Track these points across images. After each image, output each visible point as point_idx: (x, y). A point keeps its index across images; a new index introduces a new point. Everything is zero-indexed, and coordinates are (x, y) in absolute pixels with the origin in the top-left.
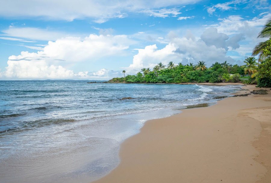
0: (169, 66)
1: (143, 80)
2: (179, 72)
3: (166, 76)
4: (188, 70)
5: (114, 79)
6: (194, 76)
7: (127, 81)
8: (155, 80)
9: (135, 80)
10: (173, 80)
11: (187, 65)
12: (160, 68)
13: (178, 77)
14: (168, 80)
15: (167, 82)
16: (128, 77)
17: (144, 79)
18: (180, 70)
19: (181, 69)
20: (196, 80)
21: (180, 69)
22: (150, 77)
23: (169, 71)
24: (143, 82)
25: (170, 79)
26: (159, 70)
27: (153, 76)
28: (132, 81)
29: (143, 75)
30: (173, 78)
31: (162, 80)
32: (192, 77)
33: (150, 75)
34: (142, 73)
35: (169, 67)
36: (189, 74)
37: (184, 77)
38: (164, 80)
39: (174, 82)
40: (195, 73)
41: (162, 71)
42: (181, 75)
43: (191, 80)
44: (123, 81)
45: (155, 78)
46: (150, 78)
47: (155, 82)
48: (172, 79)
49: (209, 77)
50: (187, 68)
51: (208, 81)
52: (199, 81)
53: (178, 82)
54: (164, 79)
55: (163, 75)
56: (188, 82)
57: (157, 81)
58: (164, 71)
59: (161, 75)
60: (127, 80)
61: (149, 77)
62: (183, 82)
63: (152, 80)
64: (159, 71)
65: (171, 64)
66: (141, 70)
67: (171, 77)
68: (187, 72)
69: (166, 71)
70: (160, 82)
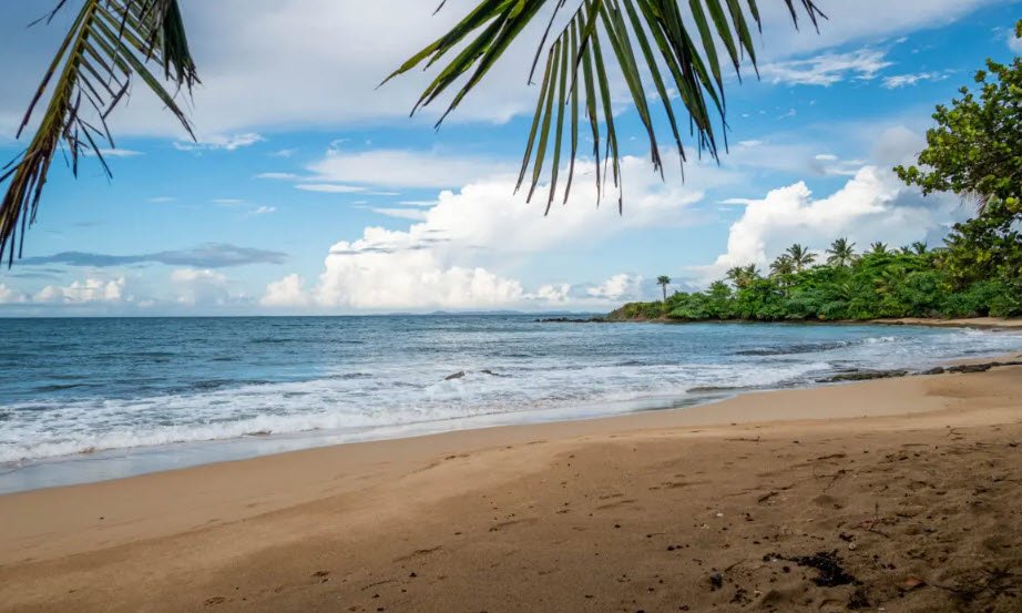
0: (834, 255)
1: (732, 309)
2: (868, 277)
3: (818, 293)
4: (908, 271)
5: (627, 306)
6: (928, 292)
7: (672, 313)
8: (774, 308)
9: (701, 309)
10: (846, 307)
11: (905, 250)
12: (796, 264)
13: (866, 298)
14: (826, 308)
15: (821, 317)
16: (678, 300)
17: (736, 305)
18: (872, 272)
19: (877, 265)
20: (937, 307)
21: (873, 266)
22: (756, 298)
23: (830, 275)
24: (731, 318)
25: (834, 304)
26: (794, 272)
27: (768, 294)
28: (689, 314)
29: (734, 290)
30: (847, 300)
31: (802, 309)
32: (920, 295)
33: (758, 290)
34: (730, 283)
35: (833, 258)
36: (909, 286)
37: (888, 297)
38: (812, 309)
39: (850, 318)
40: (930, 280)
41: (802, 274)
42: (878, 291)
43: (915, 307)
44: (659, 316)
45: (775, 301)
46: (757, 303)
47: (775, 316)
48: (841, 303)
49: (989, 296)
50: (905, 260)
51: (983, 313)
52: (948, 311)
53: (865, 314)
54: (812, 304)
55: (806, 290)
56: (906, 316)
57: (782, 313)
58: (813, 276)
59: (797, 292)
60: (671, 309)
61: (751, 299)
62: (884, 317)
63: (764, 311)
64: (792, 277)
65: (841, 248)
66: (728, 276)
67: (837, 299)
68: (900, 276)
69: (821, 273)
70: (796, 315)
